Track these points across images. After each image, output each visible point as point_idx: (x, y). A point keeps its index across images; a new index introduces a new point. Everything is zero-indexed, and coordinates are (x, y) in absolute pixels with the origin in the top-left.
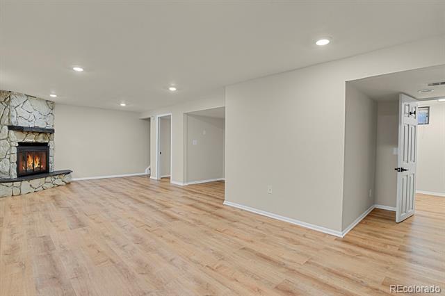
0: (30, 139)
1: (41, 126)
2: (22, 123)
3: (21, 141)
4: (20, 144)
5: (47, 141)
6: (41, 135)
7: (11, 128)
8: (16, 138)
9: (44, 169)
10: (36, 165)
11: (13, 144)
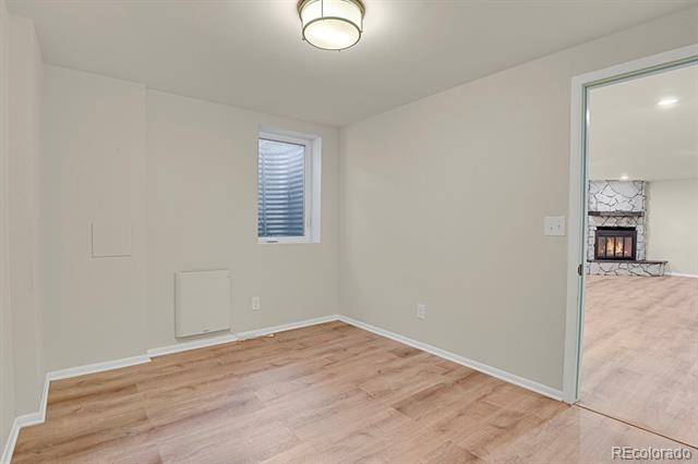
0: (611, 223)
1: (624, 210)
2: (601, 208)
3: (600, 225)
4: (599, 228)
5: (633, 226)
6: (625, 219)
7: (590, 213)
8: (594, 222)
9: (630, 255)
10: (619, 250)
11: (592, 228)
